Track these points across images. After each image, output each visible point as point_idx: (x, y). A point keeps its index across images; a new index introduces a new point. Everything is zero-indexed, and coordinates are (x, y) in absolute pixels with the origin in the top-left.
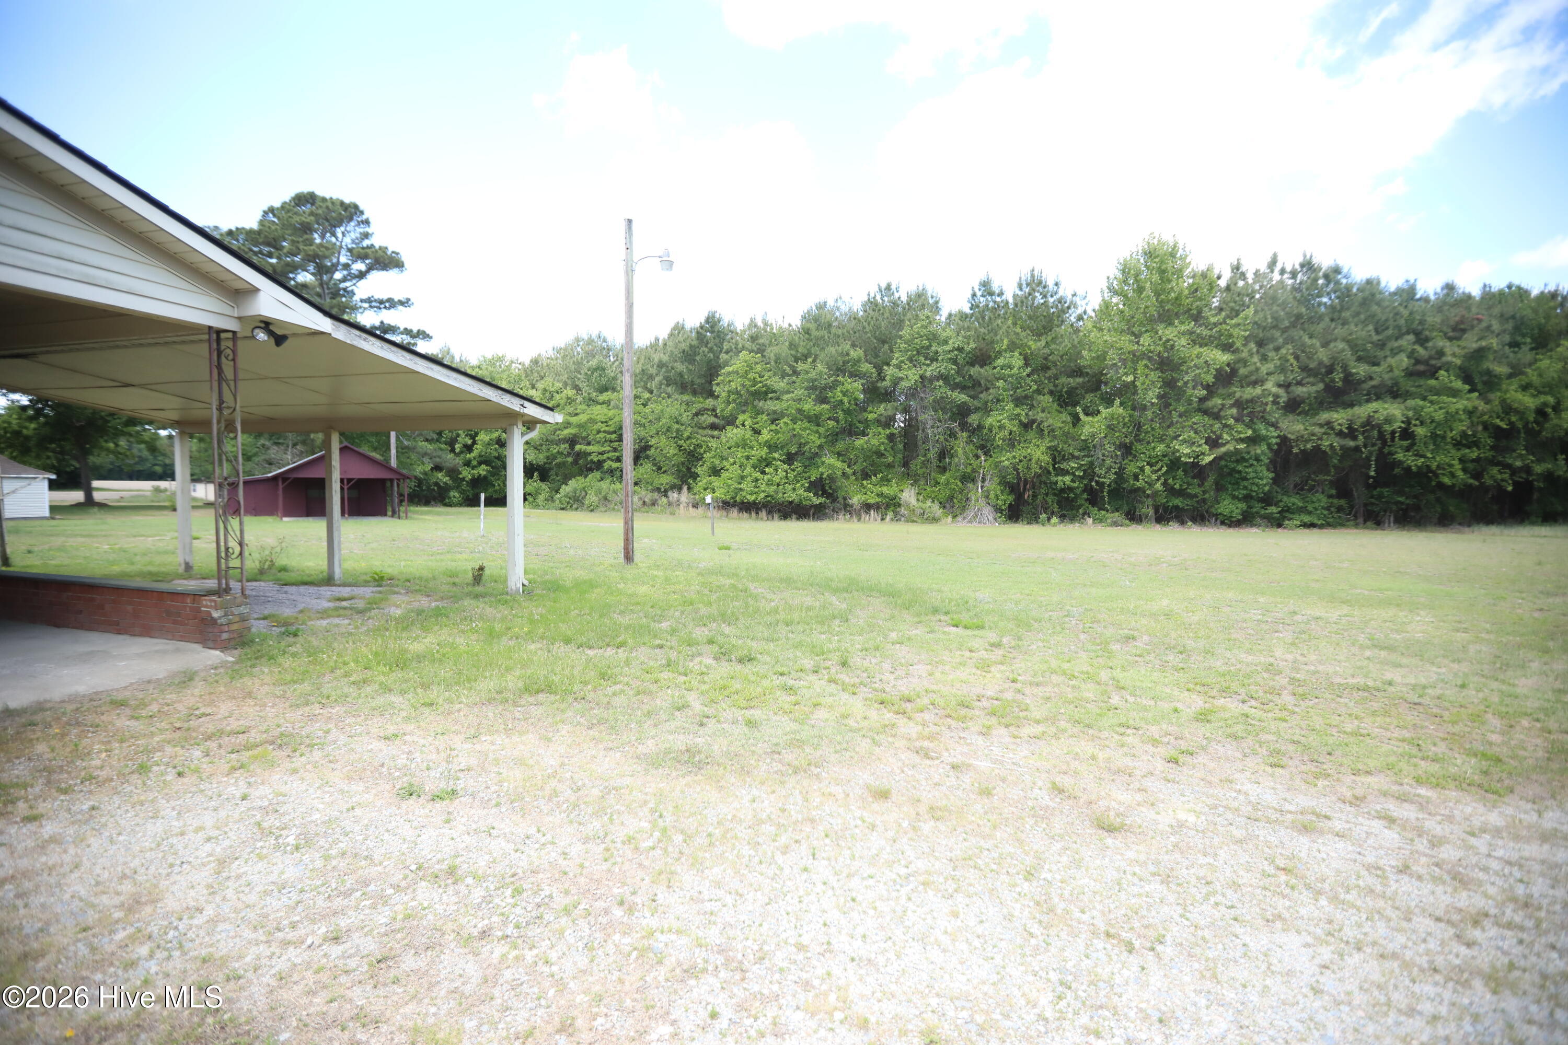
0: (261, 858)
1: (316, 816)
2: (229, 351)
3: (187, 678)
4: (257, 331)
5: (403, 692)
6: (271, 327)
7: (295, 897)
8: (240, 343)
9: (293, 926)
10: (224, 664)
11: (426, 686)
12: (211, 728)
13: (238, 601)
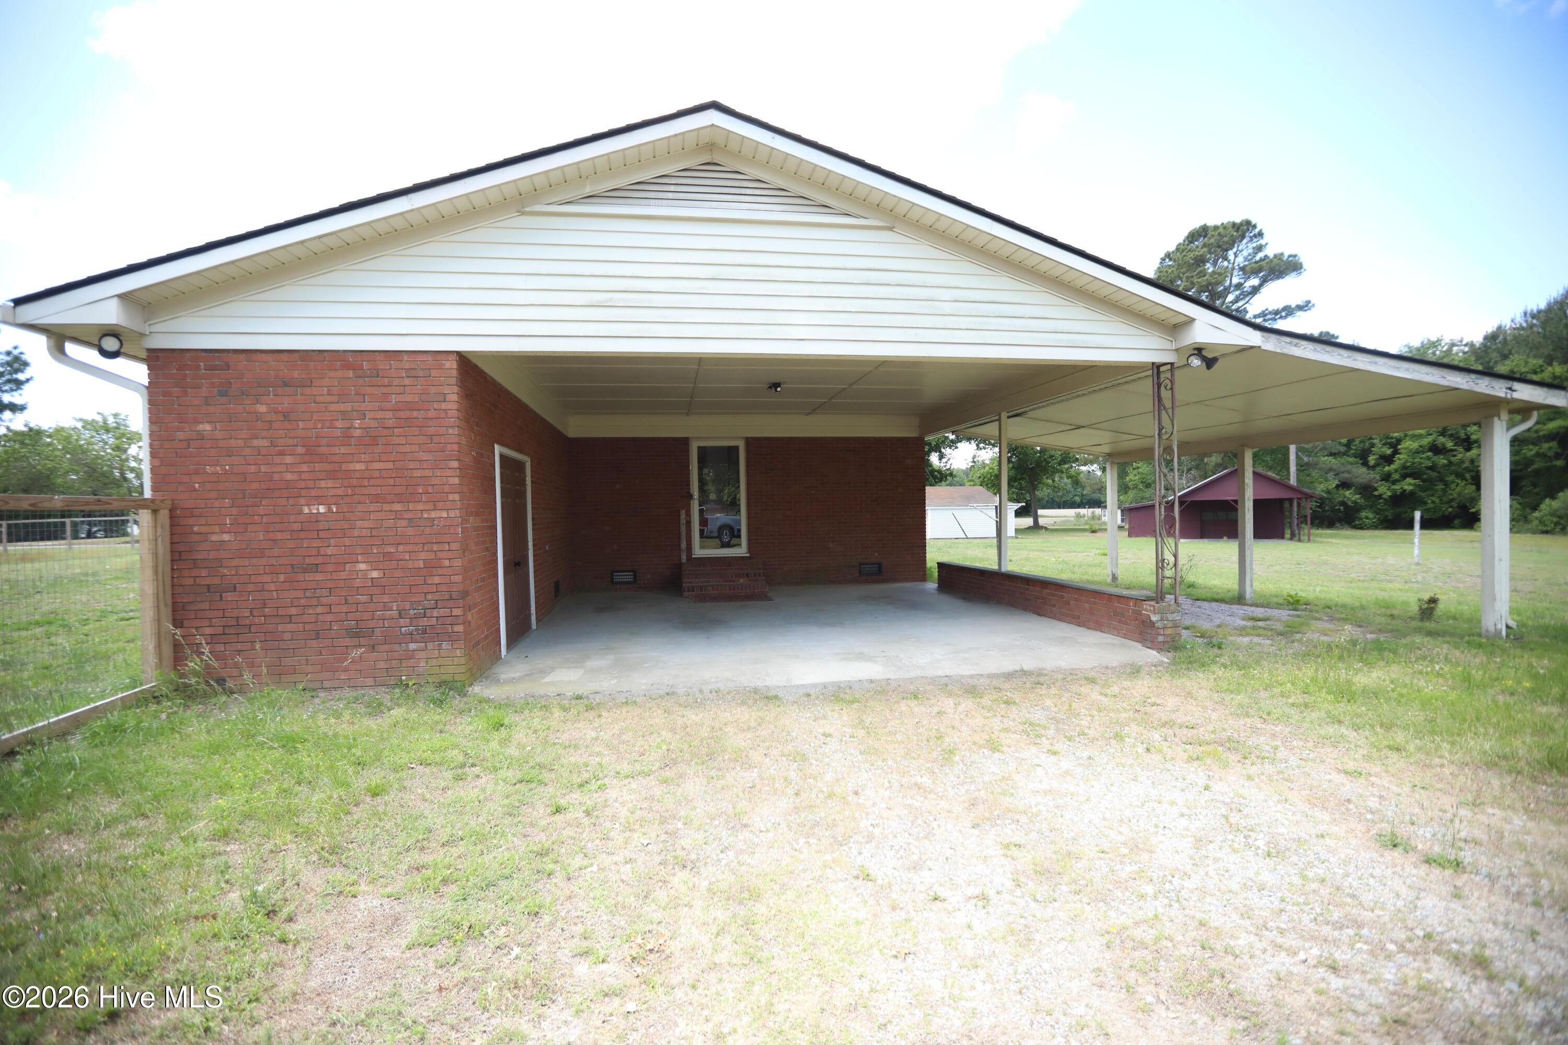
0: (1235, 851)
1: (1282, 830)
2: (1168, 382)
3: (1135, 671)
4: (1192, 358)
5: (1356, 728)
6: (1204, 353)
7: (1277, 905)
8: (1177, 373)
9: (1282, 932)
10: (1161, 664)
11: (1388, 727)
12: (1165, 718)
13: (1172, 608)
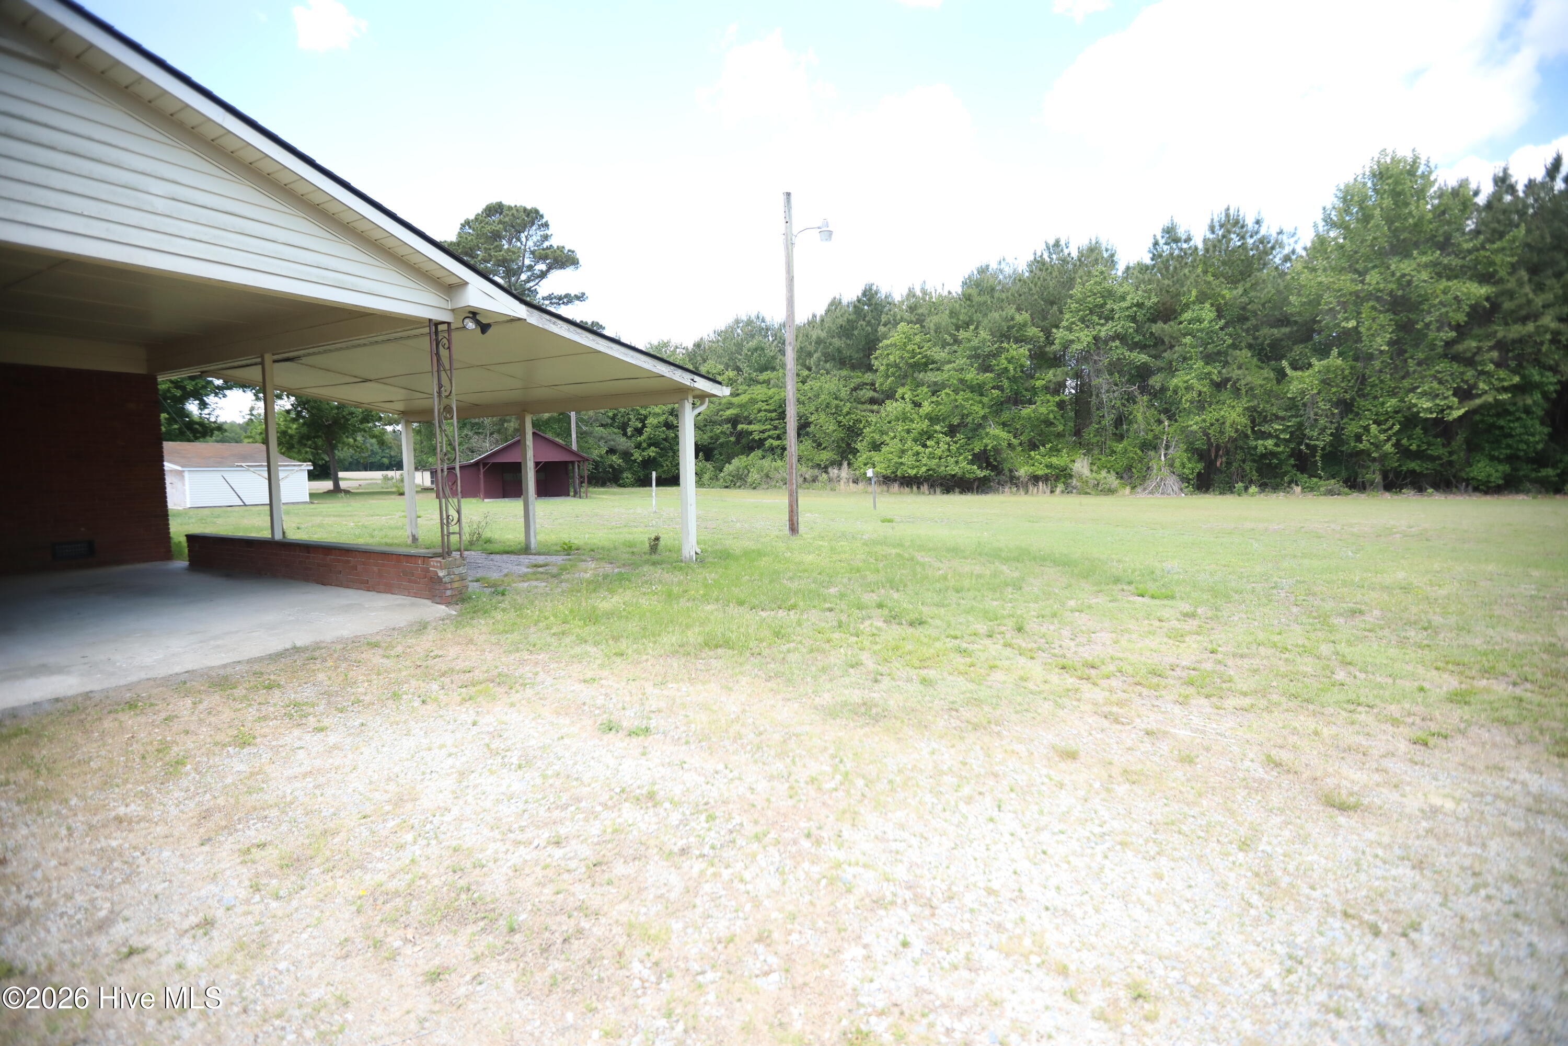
0: (492, 772)
1: (532, 742)
2: (445, 341)
3: (422, 627)
4: (467, 321)
5: (596, 644)
6: (478, 317)
7: (521, 806)
8: (454, 335)
9: (522, 829)
10: (449, 617)
11: (616, 639)
12: (444, 668)
13: (458, 562)
